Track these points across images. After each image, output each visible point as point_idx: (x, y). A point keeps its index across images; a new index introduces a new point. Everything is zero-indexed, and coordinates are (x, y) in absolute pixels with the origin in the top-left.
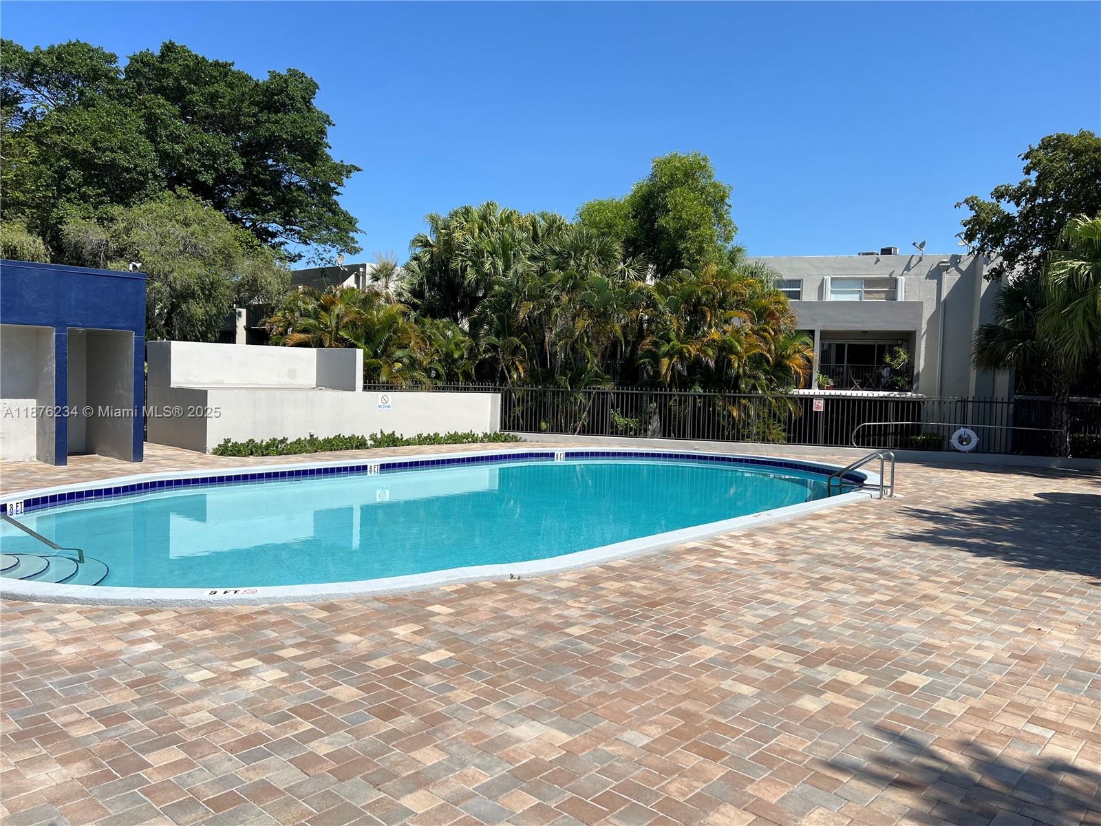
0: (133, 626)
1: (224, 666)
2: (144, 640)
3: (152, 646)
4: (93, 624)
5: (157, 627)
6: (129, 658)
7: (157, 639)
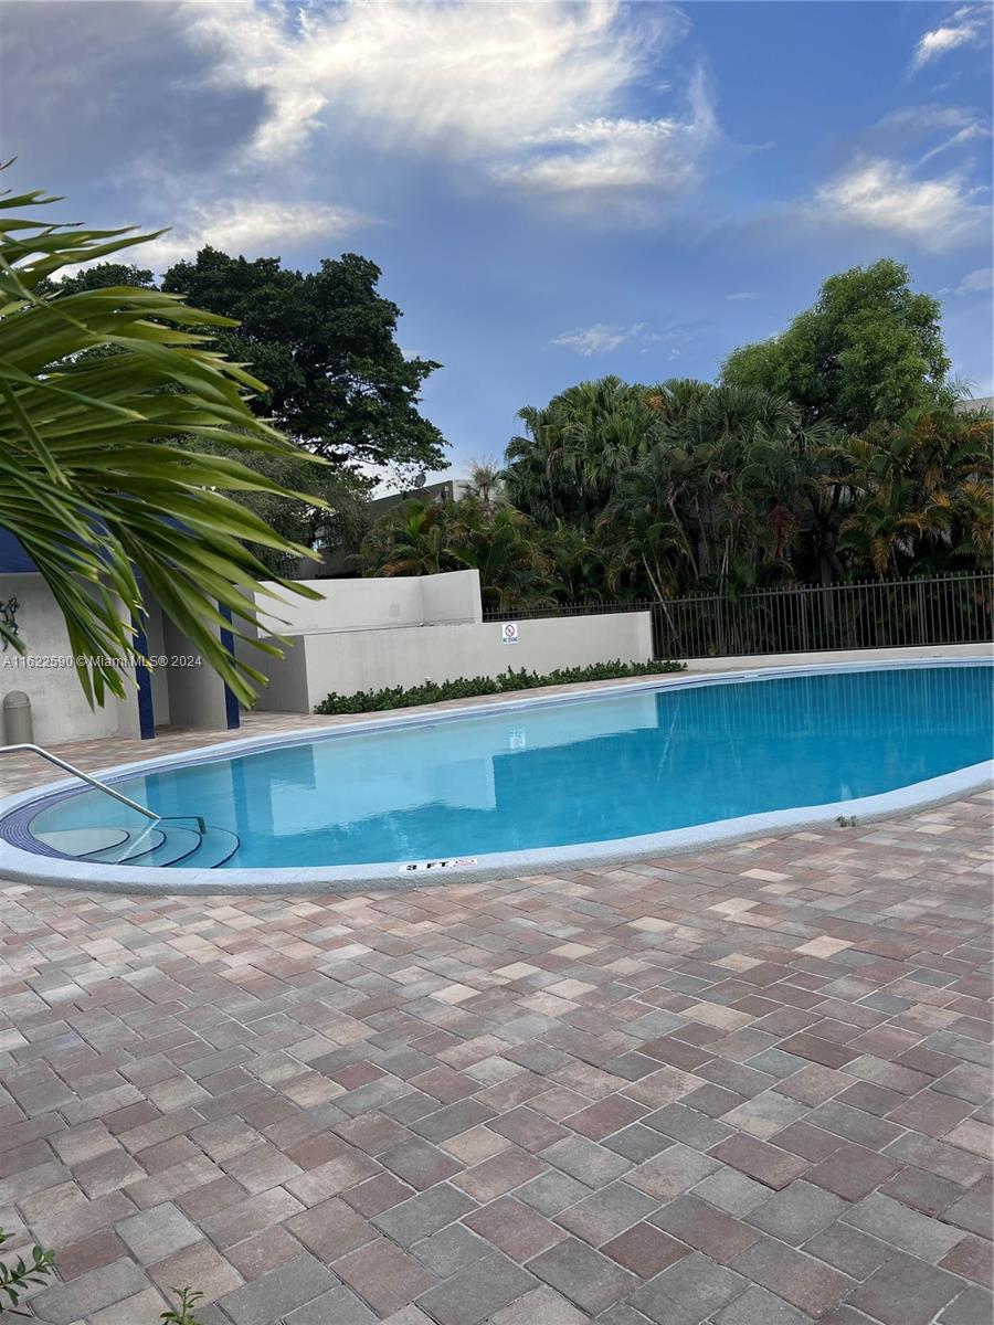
0: (314, 922)
1: (483, 977)
2: (341, 942)
3: (356, 950)
4: (257, 922)
5: (351, 921)
6: (331, 969)
7: (360, 937)
